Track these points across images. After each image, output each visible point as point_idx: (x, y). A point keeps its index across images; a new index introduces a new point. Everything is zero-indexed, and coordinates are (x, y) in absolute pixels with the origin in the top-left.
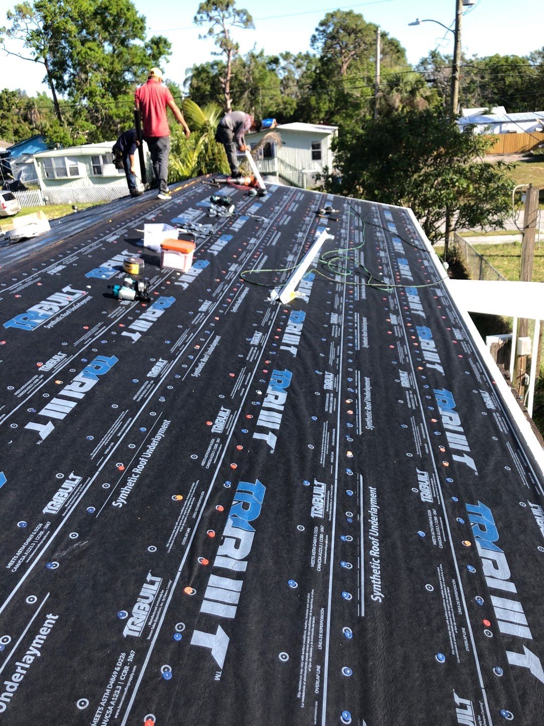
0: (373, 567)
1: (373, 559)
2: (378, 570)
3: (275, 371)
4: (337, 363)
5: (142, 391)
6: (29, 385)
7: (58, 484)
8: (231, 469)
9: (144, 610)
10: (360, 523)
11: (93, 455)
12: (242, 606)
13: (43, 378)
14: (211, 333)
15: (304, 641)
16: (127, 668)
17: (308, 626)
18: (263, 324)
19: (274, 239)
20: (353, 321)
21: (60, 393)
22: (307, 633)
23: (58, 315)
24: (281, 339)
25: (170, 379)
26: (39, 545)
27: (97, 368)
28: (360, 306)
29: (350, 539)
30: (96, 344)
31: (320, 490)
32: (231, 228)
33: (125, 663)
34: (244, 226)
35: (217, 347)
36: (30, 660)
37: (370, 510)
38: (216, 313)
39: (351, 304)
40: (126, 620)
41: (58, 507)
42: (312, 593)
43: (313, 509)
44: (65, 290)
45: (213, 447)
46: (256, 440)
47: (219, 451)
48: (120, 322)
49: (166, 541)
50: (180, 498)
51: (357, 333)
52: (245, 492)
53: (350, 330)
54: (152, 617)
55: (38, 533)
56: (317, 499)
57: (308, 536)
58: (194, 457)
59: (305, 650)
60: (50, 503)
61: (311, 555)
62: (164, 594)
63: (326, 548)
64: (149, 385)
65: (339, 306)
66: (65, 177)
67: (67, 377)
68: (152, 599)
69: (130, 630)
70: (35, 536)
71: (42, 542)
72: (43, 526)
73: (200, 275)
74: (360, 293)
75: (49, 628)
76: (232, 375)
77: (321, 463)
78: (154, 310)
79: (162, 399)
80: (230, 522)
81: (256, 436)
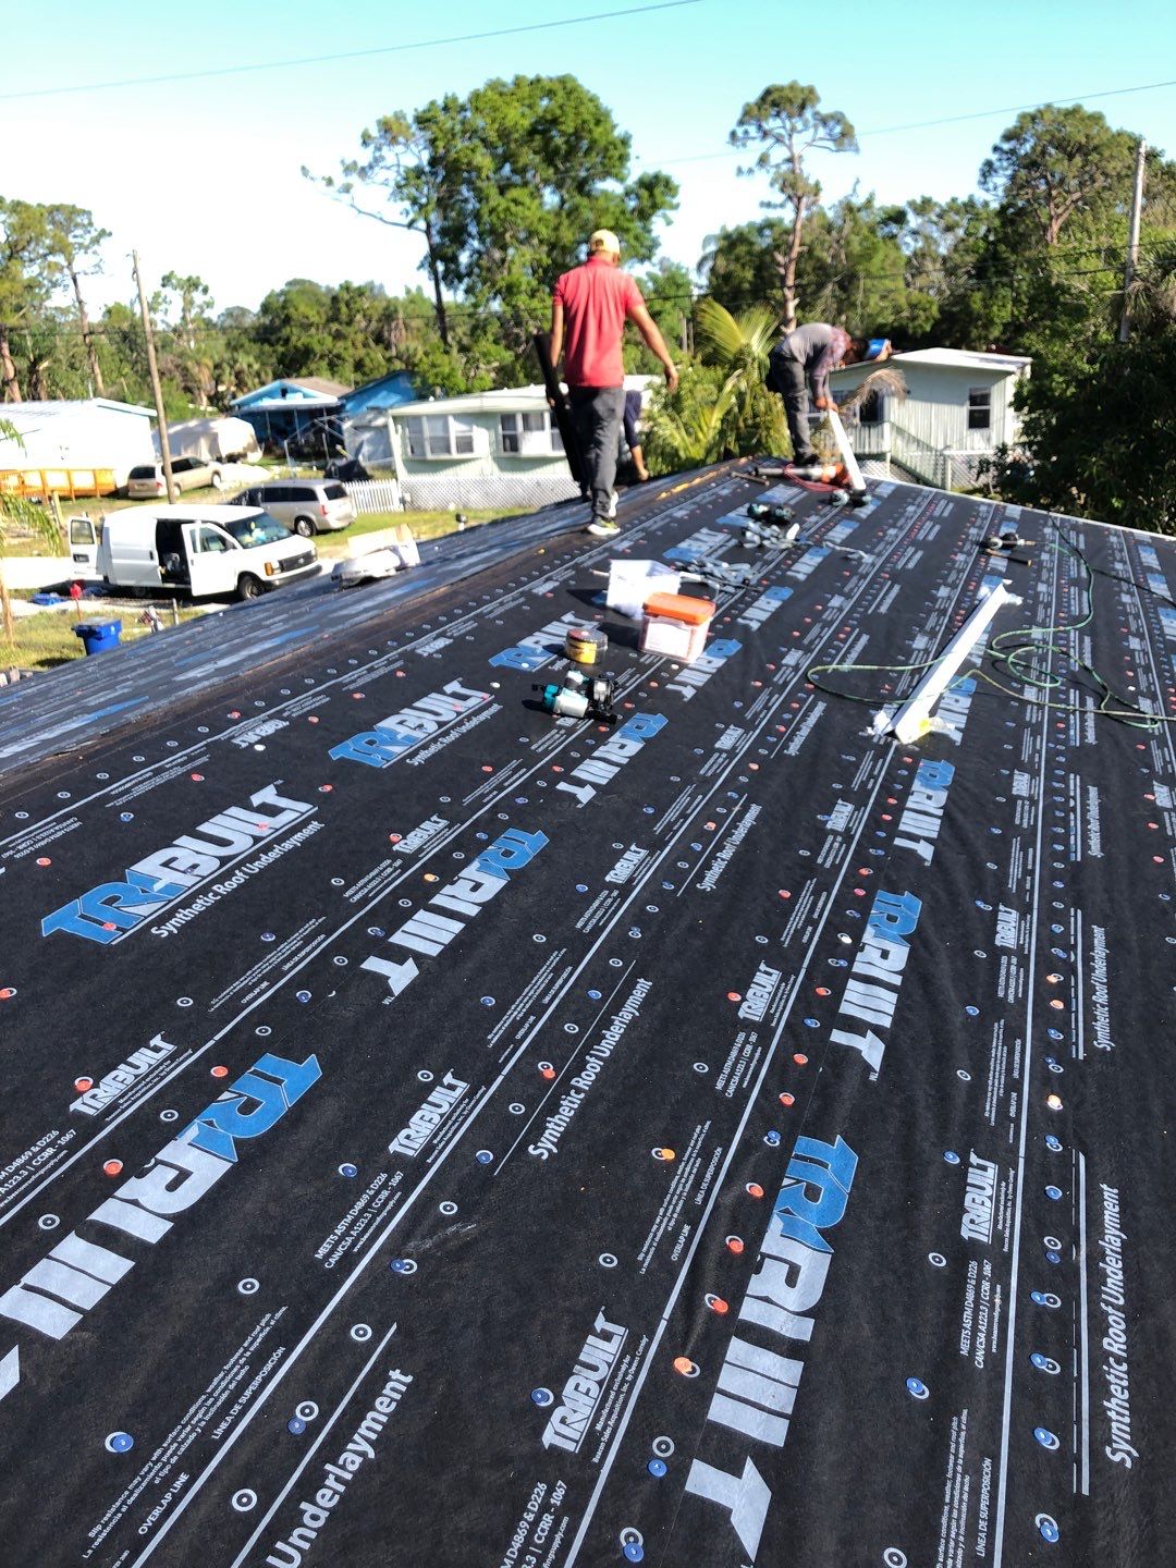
0: (1111, 1378)
1: (1111, 1360)
2: (1123, 1388)
3: (881, 895)
4: (1028, 886)
5: (595, 912)
6: (373, 878)
7: (422, 1094)
8: (782, 1105)
9: (587, 1394)
10: (1078, 1268)
11: (494, 1038)
12: (799, 1421)
13: (400, 867)
14: (741, 797)
15: (944, 1531)
16: (548, 1519)
17: (952, 1496)
18: (855, 785)
19: (883, 598)
20: (1065, 793)
21: (433, 901)
22: (950, 1512)
23: (435, 740)
24: (896, 821)
25: (653, 892)
26: (379, 1219)
27: (507, 854)
28: (1080, 760)
29: (1055, 1302)
30: (506, 804)
31: (983, 1177)
32: (789, 573)
33: (545, 1507)
34: (819, 568)
35: (752, 830)
36: (353, 1462)
37: (1103, 1240)
38: (751, 754)
39: (1060, 753)
40: (549, 1411)
41: (418, 1144)
42: (964, 1418)
43: (966, 1219)
44: (449, 688)
45: (741, 1050)
46: (838, 1046)
47: (755, 1062)
48: (553, 762)
49: (638, 1246)
50: (668, 1154)
51: (1075, 821)
52: (812, 1160)
53: (1058, 813)
54: (605, 1412)
55: (378, 1192)
56: (977, 1197)
57: (955, 1282)
58: (700, 1067)
59: (946, 1553)
60: (404, 1132)
61: (960, 1327)
62: (630, 1364)
63: (996, 1314)
64: (610, 900)
65: (1031, 757)
66: (446, 457)
67: (447, 867)
68: (604, 1372)
69: (557, 1433)
70: (373, 1198)
71: (384, 1213)
72: (388, 1180)
73: (719, 670)
74: (1083, 730)
75: (393, 1400)
76: (786, 894)
77: (987, 1114)
78: (624, 741)
79: (636, 933)
80: (776, 1224)
81: (838, 1037)
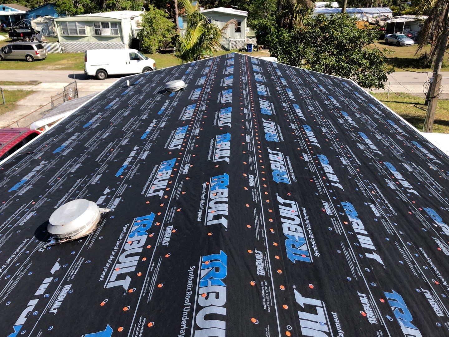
66: (76, 35)
